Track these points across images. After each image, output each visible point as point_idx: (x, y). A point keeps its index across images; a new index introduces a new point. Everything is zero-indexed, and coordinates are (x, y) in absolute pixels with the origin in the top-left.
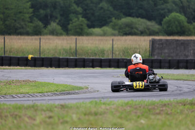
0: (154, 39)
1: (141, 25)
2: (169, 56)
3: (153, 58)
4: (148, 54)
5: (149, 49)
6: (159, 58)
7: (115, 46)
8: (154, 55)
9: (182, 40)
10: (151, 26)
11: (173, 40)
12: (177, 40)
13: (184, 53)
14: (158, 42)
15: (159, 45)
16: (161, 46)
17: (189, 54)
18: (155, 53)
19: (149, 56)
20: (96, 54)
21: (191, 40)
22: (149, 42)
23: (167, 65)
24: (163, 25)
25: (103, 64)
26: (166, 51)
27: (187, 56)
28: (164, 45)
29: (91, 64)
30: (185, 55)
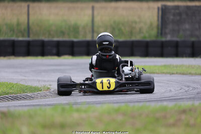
0: (165, 6)
2: (192, 36)
3: (164, 39)
4: (154, 32)
6: (175, 39)
7: (97, 19)
8: (166, 34)
11: (200, 6)
14: (173, 11)
15: (174, 15)
16: (178, 18)
18: (167, 31)
19: (158, 36)
20: (63, 33)
22: (156, 10)
23: (189, 50)
25: (76, 49)
26: (187, 26)
28: (184, 16)
29: (54, 51)
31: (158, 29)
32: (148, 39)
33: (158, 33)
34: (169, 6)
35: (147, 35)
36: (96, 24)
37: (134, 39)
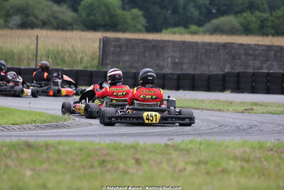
0: (106, 37)
1: (43, 10)
2: (131, 67)
3: (105, 70)
4: (95, 62)
5: (98, 54)
8: (106, 64)
9: (153, 40)
10: (61, 12)
11: (139, 40)
12: (146, 41)
13: (157, 62)
14: (113, 43)
15: (114, 47)
16: (119, 50)
17: (165, 64)
18: (108, 62)
19: (98, 66)
21: (169, 41)
24: (80, 11)
26: (127, 58)
27: (161, 68)
28: (124, 48)
30: (158, 66)
31: (99, 60)
32: (89, 69)
33: (99, 63)
34: (110, 38)
35: (88, 65)
36: (39, 53)
37: (75, 68)
